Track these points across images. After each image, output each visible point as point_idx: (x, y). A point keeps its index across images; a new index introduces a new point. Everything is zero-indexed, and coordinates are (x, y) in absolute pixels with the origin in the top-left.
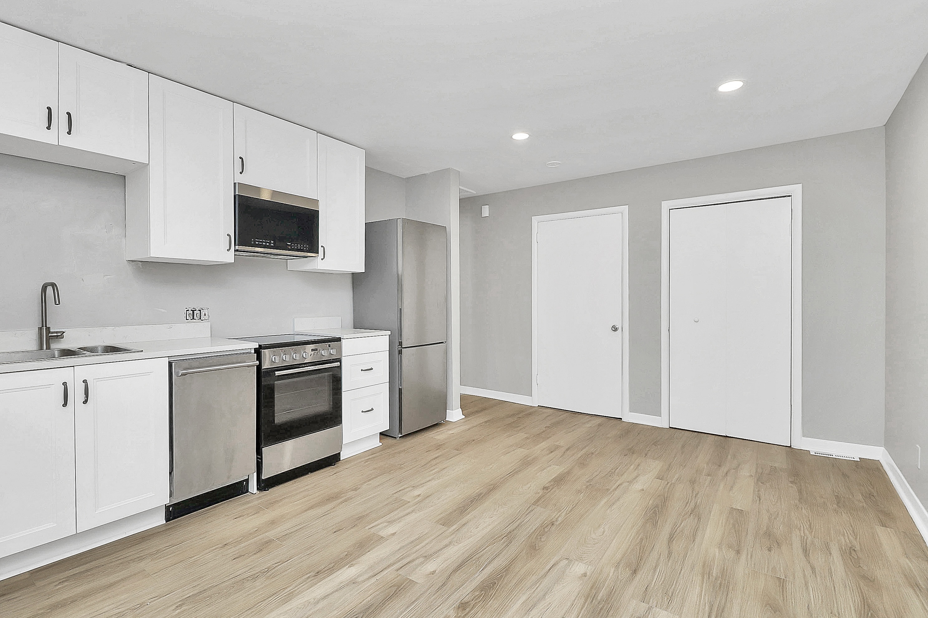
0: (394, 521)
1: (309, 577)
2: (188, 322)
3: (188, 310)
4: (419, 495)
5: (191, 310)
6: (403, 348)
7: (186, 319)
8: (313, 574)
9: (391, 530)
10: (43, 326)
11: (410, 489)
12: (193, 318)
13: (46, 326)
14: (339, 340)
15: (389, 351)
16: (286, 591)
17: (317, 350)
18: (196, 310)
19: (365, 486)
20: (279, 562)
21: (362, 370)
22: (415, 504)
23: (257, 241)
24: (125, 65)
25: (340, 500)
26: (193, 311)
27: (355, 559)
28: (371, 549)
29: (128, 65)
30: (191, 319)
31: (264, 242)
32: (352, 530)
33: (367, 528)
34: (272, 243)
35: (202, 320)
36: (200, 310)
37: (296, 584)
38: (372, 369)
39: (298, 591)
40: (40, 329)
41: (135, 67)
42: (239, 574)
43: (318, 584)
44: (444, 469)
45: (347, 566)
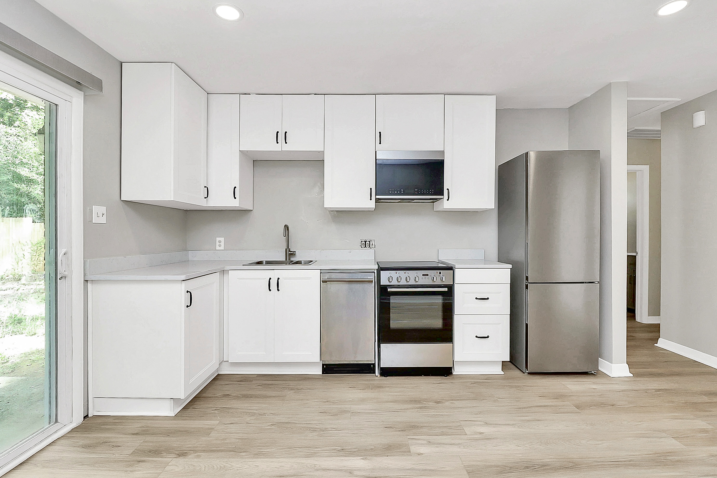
0: (434, 444)
1: (335, 449)
2: (362, 249)
3: (362, 241)
4: (481, 433)
5: (364, 241)
6: (529, 283)
7: (361, 247)
8: (339, 448)
9: (423, 450)
10: (287, 248)
11: (482, 423)
12: (365, 247)
13: (289, 248)
14: (451, 268)
15: (510, 284)
16: (315, 450)
17: (428, 276)
18: (367, 241)
19: (447, 403)
20: (335, 428)
21: (476, 298)
22: (469, 439)
23: (390, 191)
24: (313, 95)
25: (418, 406)
26: (365, 242)
27: (372, 455)
28: (390, 456)
29: (315, 94)
30: (364, 247)
31: (396, 191)
32: (399, 433)
33: (409, 437)
34: (402, 191)
35: (371, 248)
36: (370, 241)
37: (323, 449)
38: (488, 299)
39: (319, 454)
40: (286, 250)
41: (318, 94)
42: (312, 423)
43: (333, 458)
44: (539, 420)
45: (362, 458)
